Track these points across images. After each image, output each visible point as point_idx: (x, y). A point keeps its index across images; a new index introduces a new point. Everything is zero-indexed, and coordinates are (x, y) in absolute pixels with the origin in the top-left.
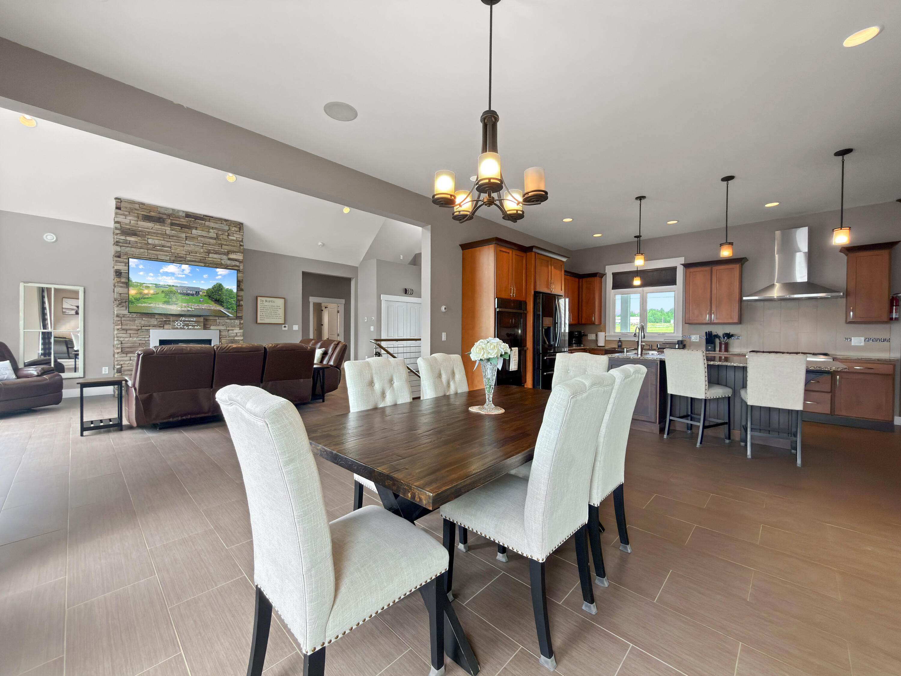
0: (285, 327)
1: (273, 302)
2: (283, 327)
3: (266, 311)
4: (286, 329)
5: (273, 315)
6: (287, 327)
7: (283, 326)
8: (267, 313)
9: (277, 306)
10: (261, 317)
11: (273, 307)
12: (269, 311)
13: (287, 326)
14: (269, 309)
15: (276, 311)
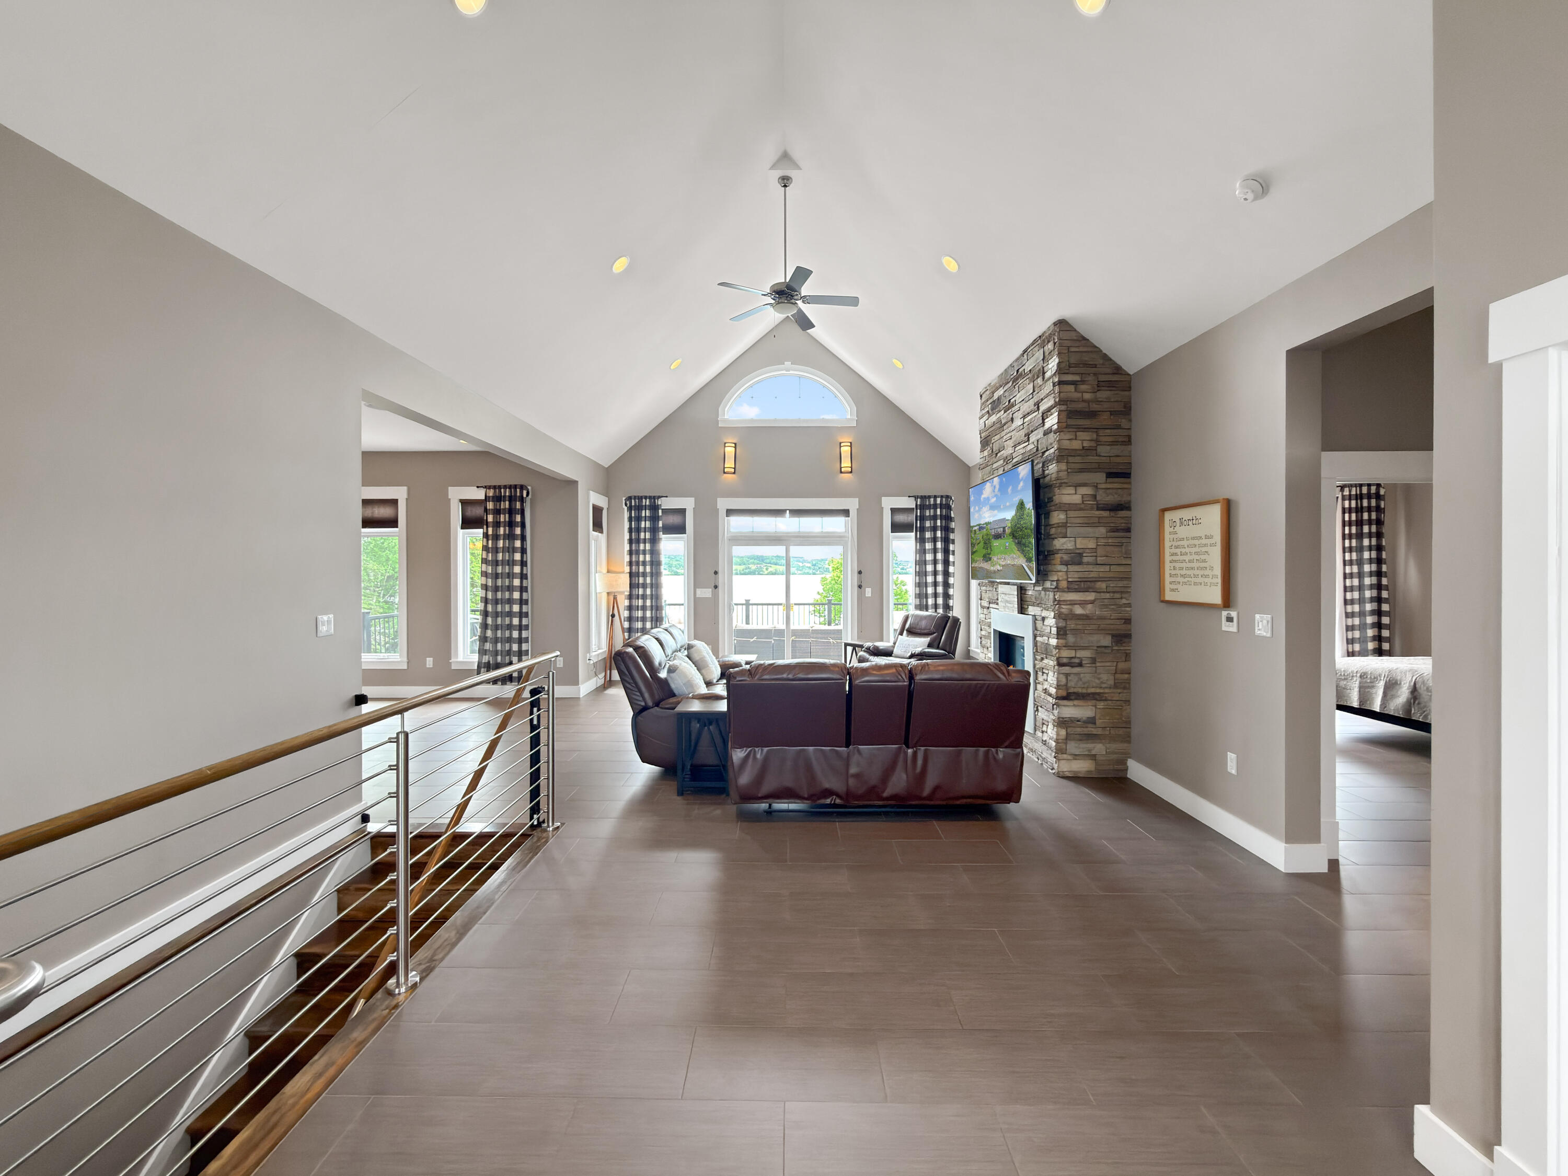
0: (1230, 619)
1: (1195, 521)
2: (1224, 619)
3: (1182, 558)
4: (1232, 628)
5: (1197, 572)
6: (1235, 620)
7: (1224, 613)
8: (1184, 565)
9: (1207, 537)
10: (1173, 579)
11: (1196, 542)
12: (1187, 558)
13: (1234, 614)
14: (1187, 550)
15: (1203, 557)
